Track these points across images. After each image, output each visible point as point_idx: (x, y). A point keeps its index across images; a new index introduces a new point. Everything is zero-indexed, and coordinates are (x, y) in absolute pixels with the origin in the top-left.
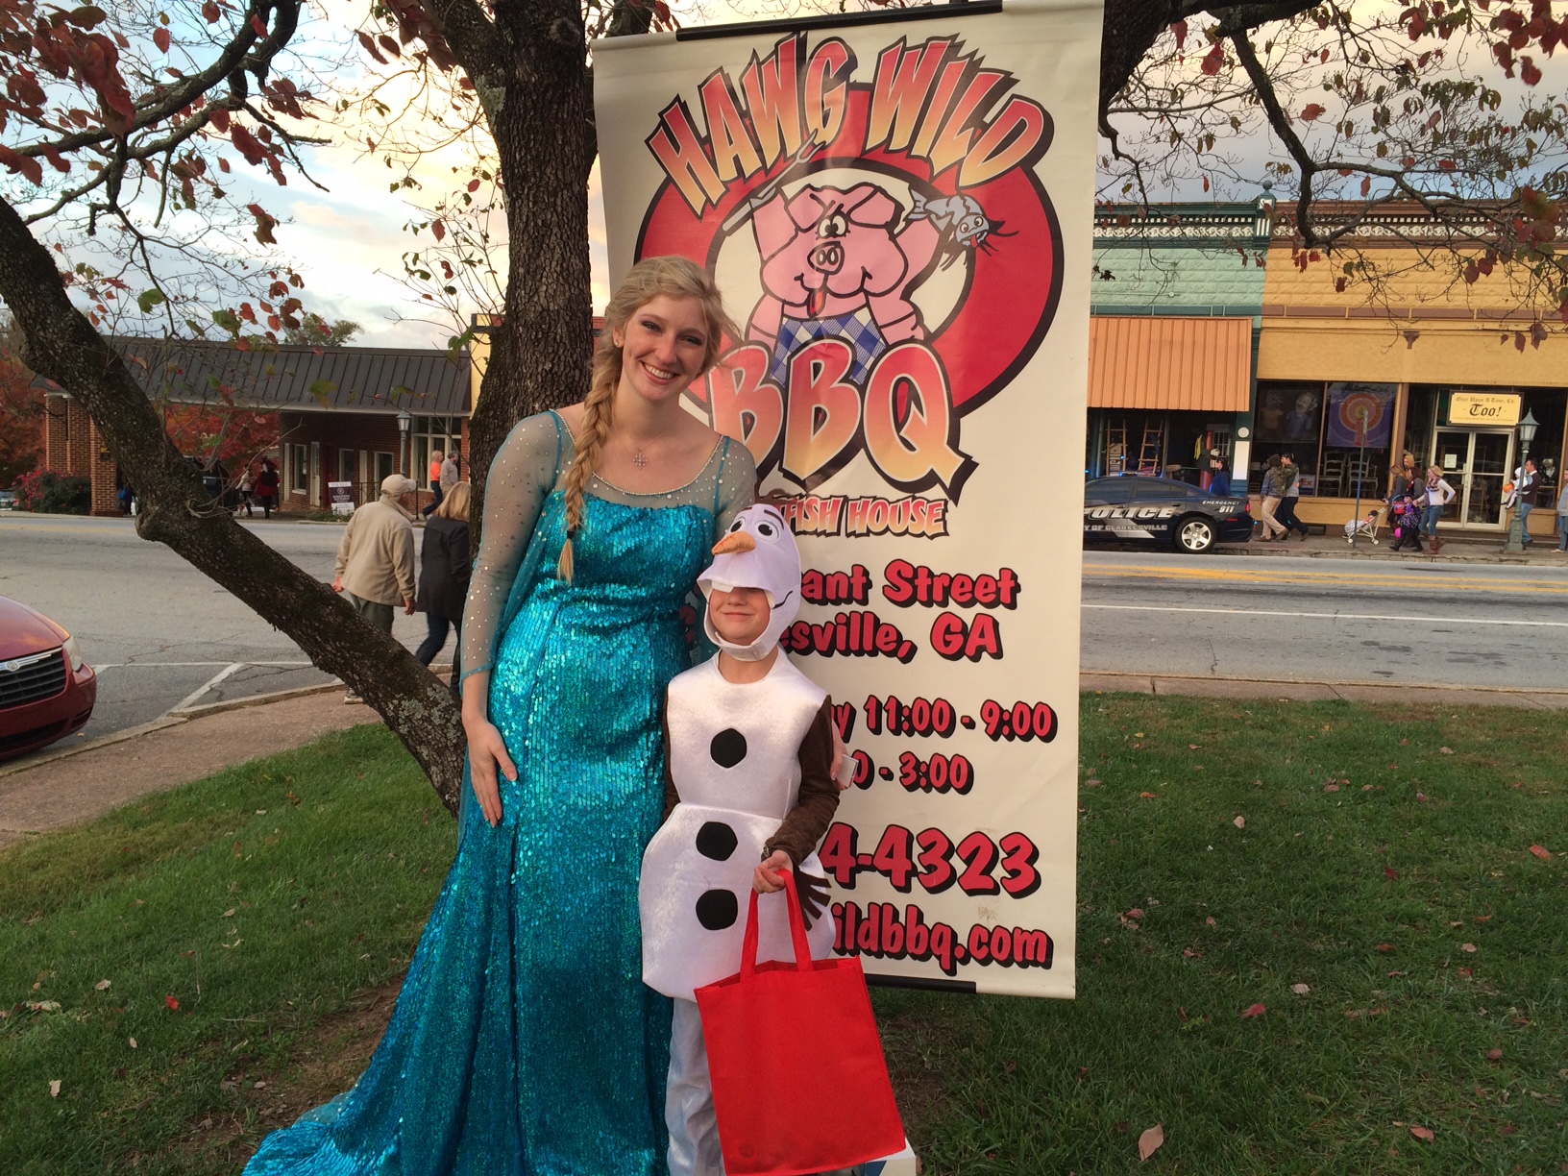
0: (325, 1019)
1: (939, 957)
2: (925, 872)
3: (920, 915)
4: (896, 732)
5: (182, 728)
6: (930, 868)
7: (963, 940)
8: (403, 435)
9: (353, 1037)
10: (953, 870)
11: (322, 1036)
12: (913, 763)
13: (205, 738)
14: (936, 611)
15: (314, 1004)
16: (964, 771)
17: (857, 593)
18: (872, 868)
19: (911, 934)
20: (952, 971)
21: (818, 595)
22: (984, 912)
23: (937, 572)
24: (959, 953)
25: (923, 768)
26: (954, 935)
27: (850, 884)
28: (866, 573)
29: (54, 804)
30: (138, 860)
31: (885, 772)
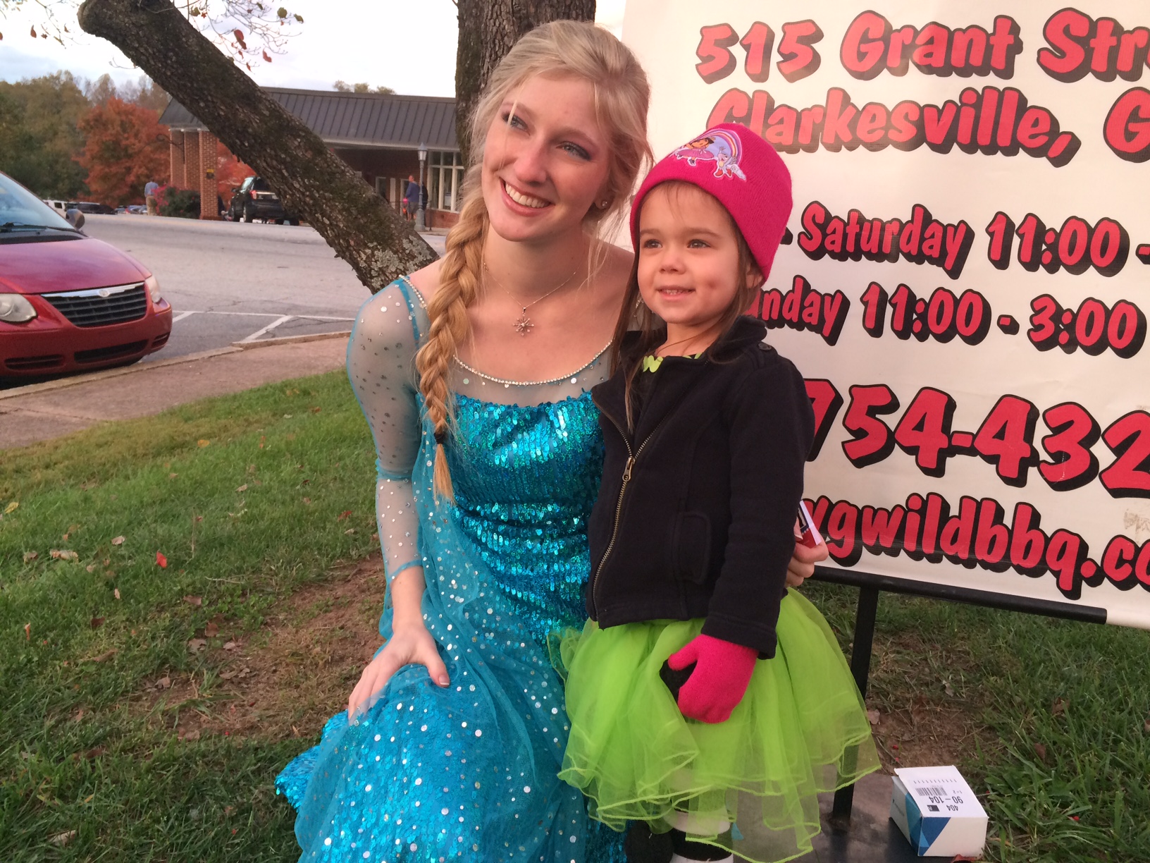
0: (303, 586)
1: (1057, 574)
2: (1051, 461)
3: (1036, 517)
4: (1031, 266)
5: (238, 355)
6: (1059, 457)
7: (1096, 553)
8: (422, 165)
9: (328, 606)
10: (1094, 461)
11: (298, 601)
12: (1051, 310)
13: (255, 362)
14: (1120, 86)
15: (294, 572)
16: (1131, 325)
17: (998, 60)
18: (972, 451)
19: (1020, 540)
20: (1075, 593)
21: (938, 61)
22: (1133, 520)
23: (1128, 25)
24: (1087, 571)
25: (1067, 319)
26: (1084, 547)
27: (938, 471)
28: (1015, 29)
29: (130, 402)
30: (182, 445)
31: (1007, 322)
